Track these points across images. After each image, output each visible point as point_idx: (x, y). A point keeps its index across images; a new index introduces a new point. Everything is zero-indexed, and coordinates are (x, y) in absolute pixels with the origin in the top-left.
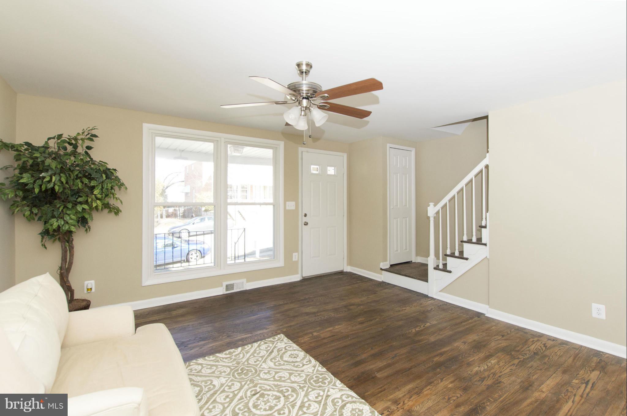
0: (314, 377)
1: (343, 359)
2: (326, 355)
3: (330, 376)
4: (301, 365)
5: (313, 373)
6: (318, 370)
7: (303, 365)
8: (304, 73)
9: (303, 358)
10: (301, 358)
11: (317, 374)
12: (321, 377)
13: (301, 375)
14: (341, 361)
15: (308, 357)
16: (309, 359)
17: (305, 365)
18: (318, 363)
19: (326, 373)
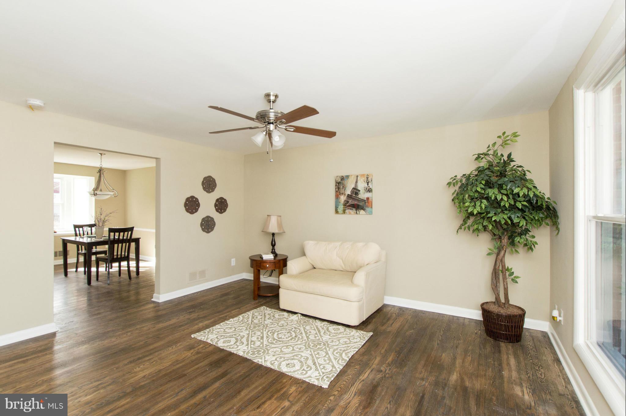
0: (262, 354)
1: (240, 375)
2: (260, 375)
3: (249, 356)
4: (278, 359)
5: (265, 356)
6: (262, 359)
7: (276, 360)
8: (272, 102)
9: (280, 365)
10: (282, 365)
11: (261, 356)
12: (257, 355)
13: (273, 353)
14: (242, 374)
15: (276, 368)
16: (274, 366)
17: (275, 360)
18: (263, 365)
19: (253, 358)
